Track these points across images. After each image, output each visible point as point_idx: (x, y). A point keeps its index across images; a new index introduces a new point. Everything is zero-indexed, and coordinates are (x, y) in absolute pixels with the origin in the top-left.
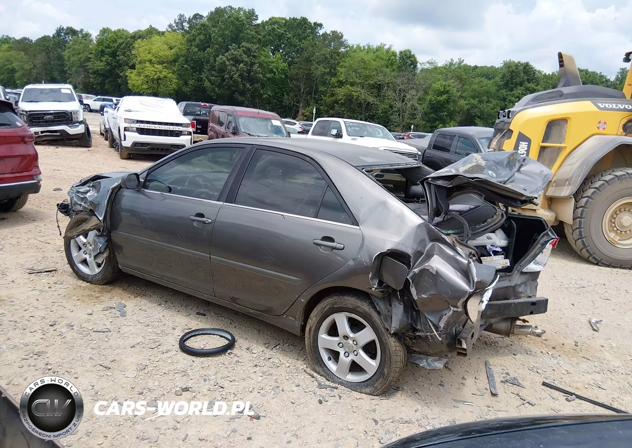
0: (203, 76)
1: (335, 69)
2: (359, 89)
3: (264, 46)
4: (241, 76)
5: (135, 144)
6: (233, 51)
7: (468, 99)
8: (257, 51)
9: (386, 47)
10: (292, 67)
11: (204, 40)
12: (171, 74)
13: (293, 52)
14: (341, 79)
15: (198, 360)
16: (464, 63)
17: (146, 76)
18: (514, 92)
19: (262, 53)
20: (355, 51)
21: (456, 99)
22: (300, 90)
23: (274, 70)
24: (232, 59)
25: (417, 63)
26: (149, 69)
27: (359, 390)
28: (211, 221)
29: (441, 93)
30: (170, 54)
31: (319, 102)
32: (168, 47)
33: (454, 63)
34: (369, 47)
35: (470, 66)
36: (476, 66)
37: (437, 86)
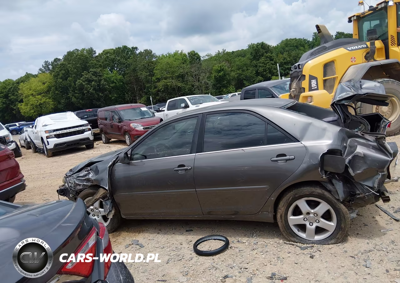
0: (70, 95)
1: (153, 72)
2: (171, 81)
3: (104, 68)
4: (94, 89)
5: (56, 145)
6: (85, 75)
7: (235, 71)
8: (100, 72)
9: (179, 52)
10: (125, 76)
11: (65, 73)
12: (48, 99)
13: (124, 67)
14: (158, 77)
15: (216, 257)
16: (226, 51)
17: (32, 105)
18: (260, 61)
19: (105, 72)
20: (162, 59)
21: (229, 72)
22: (134, 89)
23: (115, 81)
24: (86, 81)
25: (200, 57)
26: (33, 100)
27: (327, 243)
28: (190, 167)
29: (219, 71)
30: (44, 87)
31: (148, 93)
32: (42, 83)
33: (220, 52)
34: (169, 54)
35: (230, 52)
36: (233, 51)
37: (216, 67)
